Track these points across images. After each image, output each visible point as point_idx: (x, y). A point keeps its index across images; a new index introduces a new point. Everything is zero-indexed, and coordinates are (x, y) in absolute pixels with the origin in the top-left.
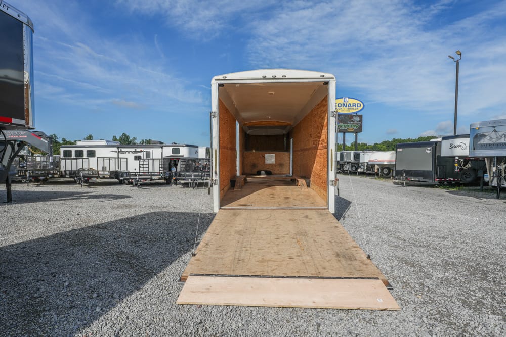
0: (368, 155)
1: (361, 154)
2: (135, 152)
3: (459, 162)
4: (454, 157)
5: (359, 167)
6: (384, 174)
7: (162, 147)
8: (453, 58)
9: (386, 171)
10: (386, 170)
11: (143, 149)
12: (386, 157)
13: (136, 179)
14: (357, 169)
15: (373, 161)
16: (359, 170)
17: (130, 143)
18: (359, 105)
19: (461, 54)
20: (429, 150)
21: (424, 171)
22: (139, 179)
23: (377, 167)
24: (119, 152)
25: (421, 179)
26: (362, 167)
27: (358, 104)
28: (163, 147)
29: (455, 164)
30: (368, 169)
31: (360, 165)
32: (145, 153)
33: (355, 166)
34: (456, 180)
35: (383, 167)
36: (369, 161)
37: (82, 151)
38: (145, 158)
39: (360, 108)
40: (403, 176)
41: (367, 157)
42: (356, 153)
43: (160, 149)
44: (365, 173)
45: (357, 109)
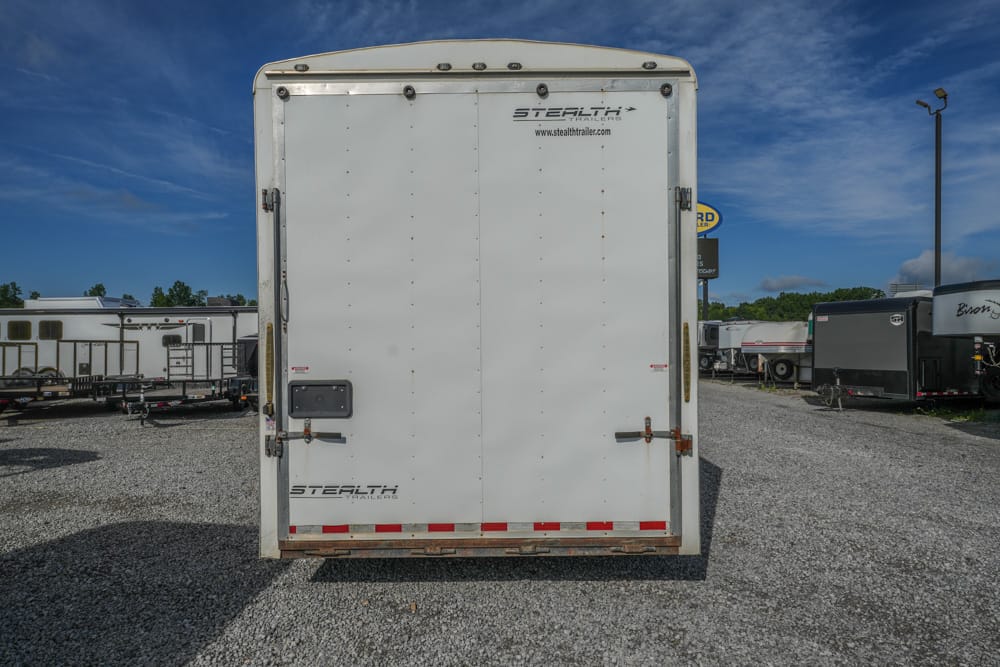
0: (738, 330)
1: (722, 329)
2: (166, 326)
3: (983, 351)
4: (971, 337)
5: (717, 358)
6: (778, 376)
7: (234, 314)
8: (926, 106)
9: (781, 370)
10: (781, 365)
11: (185, 319)
12: (783, 336)
13: (138, 399)
14: (711, 364)
15: (752, 345)
16: (717, 366)
17: (192, 303)
18: (710, 217)
19: (945, 97)
20: (897, 321)
21: (885, 373)
22: (146, 399)
23: (761, 359)
24: (123, 327)
25: (880, 391)
26: (724, 358)
27: (707, 214)
28: (236, 312)
29: (974, 355)
30: (737, 364)
31: (720, 353)
32: (190, 328)
33: (708, 357)
34: (966, 393)
35: (775, 360)
36: (744, 344)
37: (27, 325)
38: (190, 341)
39: (712, 224)
40: (834, 383)
41: (737, 336)
42: (710, 325)
43: (230, 318)
44: (732, 372)
45: (706, 225)
